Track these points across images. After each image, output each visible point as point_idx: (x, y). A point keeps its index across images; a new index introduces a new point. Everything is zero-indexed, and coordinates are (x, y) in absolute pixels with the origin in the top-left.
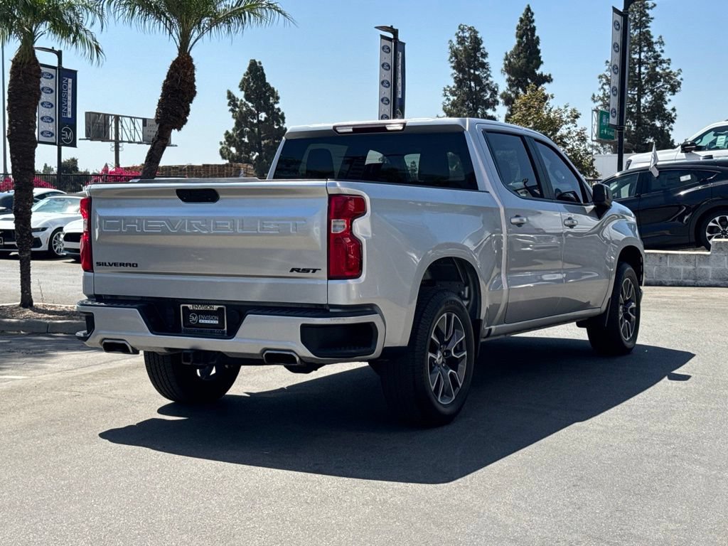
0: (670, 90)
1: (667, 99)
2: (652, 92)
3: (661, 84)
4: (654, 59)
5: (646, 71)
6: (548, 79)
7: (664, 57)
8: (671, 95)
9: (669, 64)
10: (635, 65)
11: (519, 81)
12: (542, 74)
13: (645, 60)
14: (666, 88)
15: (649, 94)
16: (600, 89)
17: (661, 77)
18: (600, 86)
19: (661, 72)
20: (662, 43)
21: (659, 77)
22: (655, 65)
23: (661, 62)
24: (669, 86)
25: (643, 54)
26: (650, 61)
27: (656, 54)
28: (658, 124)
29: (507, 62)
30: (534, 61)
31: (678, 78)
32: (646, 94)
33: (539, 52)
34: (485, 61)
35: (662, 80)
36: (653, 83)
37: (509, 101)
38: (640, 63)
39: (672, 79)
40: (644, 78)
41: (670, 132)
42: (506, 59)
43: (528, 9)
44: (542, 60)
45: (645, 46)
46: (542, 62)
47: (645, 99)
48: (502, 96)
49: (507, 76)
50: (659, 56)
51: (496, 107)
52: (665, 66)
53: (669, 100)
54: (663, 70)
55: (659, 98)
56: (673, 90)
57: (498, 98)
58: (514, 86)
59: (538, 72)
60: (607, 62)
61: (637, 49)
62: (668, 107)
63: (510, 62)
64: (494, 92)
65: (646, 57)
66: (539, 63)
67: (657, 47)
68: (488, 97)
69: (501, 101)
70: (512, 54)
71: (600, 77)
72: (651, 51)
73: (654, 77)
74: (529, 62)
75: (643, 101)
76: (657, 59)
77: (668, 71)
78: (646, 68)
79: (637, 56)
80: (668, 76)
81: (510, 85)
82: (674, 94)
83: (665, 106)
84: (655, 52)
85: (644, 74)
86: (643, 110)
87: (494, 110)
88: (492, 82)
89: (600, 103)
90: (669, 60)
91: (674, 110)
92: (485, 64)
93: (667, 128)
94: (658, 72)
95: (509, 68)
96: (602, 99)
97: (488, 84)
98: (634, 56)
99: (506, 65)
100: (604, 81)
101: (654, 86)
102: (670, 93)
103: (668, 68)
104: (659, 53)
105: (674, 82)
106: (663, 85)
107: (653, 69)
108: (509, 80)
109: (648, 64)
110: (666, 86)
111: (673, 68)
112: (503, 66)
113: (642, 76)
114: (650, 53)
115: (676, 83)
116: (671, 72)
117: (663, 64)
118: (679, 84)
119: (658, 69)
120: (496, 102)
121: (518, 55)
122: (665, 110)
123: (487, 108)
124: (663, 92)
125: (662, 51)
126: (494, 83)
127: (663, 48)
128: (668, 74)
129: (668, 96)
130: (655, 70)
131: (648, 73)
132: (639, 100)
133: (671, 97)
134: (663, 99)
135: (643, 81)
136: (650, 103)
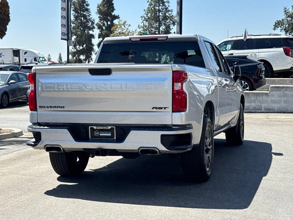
0: (172, 24)
1: (171, 28)
2: (165, 24)
3: (168, 21)
4: (166, 9)
5: (162, 15)
6: (117, 17)
7: (170, 9)
8: (173, 26)
9: (172, 12)
10: (157, 12)
11: (104, 18)
12: (115, 15)
13: (161, 10)
14: (171, 23)
15: (163, 25)
16: (142, 23)
17: (169, 18)
18: (142, 21)
19: (168, 15)
20: (168, 2)
21: (167, 18)
22: (166, 12)
23: (169, 11)
24: (172, 22)
25: (160, 7)
26: (163, 11)
27: (166, 7)
29: (98, 9)
30: (111, 9)
32: (162, 25)
33: (113, 4)
34: (88, 8)
35: (169, 19)
36: (165, 20)
37: (100, 27)
38: (159, 11)
39: (173, 19)
40: (161, 18)
42: (98, 7)
44: (115, 8)
45: (161, 3)
46: (115, 9)
47: (162, 27)
48: (96, 25)
49: (99, 15)
50: (168, 8)
51: (94, 30)
52: (170, 13)
53: (172, 28)
54: (169, 14)
55: (168, 28)
57: (95, 25)
58: (102, 20)
59: (113, 14)
60: (144, 10)
61: (158, 5)
63: (100, 9)
64: (93, 23)
65: (162, 9)
66: (113, 9)
67: (166, 4)
68: (90, 25)
69: (96, 27)
70: (100, 5)
71: (142, 17)
72: (164, 6)
73: (165, 18)
74: (108, 9)
75: (161, 29)
76: (167, 9)
77: (171, 15)
78: (162, 14)
79: (158, 8)
81: (100, 20)
82: (174, 26)
83: (171, 31)
84: (165, 6)
85: (161, 16)
86: (161, 32)
87: (93, 31)
88: (92, 18)
89: (142, 29)
90: (172, 10)
91: (174, 33)
92: (88, 9)
94: (167, 15)
95: (100, 12)
96: (143, 27)
97: (89, 19)
98: (156, 8)
99: (98, 10)
100: (143, 19)
101: (165, 22)
102: (173, 25)
103: (171, 14)
104: (167, 7)
105: (174, 20)
106: (170, 21)
107: (165, 14)
108: (99, 17)
109: (163, 12)
110: (170, 22)
112: (97, 11)
113: (160, 17)
114: (163, 7)
115: (175, 21)
116: (173, 15)
117: (169, 12)
119: (167, 14)
120: (94, 27)
121: (104, 6)
123: (90, 30)
124: (169, 25)
125: (169, 6)
126: (93, 18)
127: (169, 5)
128: (172, 17)
130: (166, 15)
131: (163, 16)
132: (159, 28)
133: (173, 27)
134: (170, 28)
135: (161, 19)
136: (164, 29)
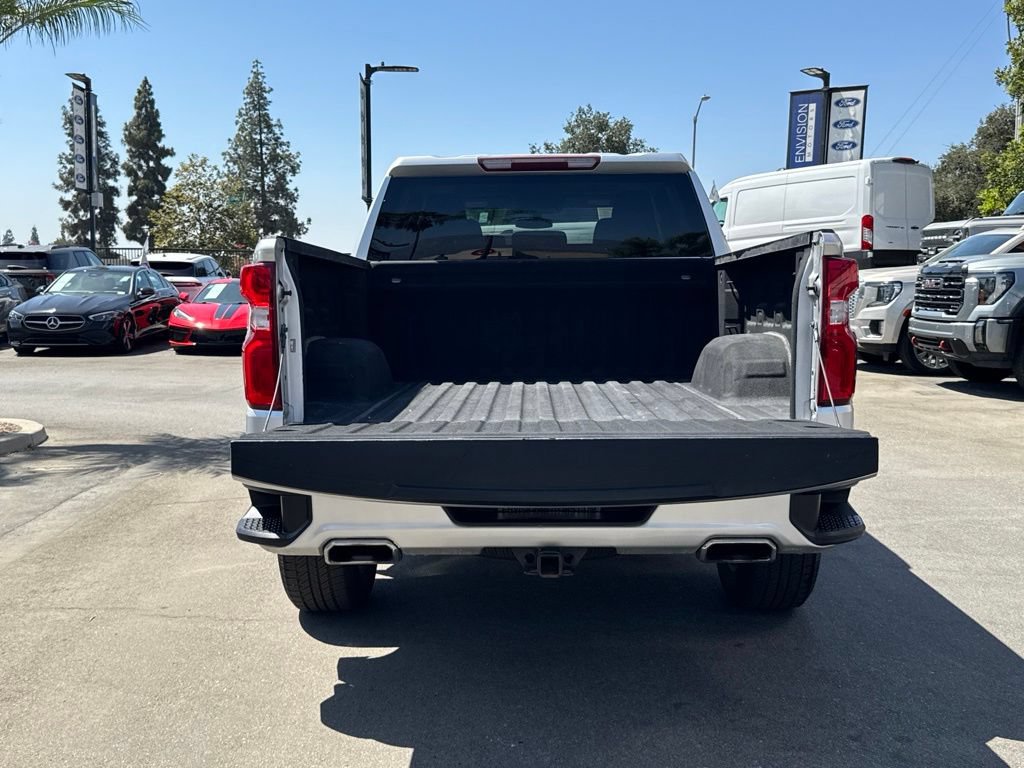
0: (290, 171)
1: (288, 179)
2: (275, 172)
3: (282, 165)
4: (275, 141)
5: (268, 152)
6: (170, 153)
7: (284, 139)
8: (291, 175)
9: (288, 147)
10: (256, 144)
11: (140, 153)
12: (164, 148)
13: (266, 141)
14: (287, 169)
15: (271, 173)
16: (224, 166)
17: (282, 158)
18: (225, 162)
19: (281, 153)
20: (280, 126)
21: (280, 158)
22: (276, 146)
23: (282, 144)
24: (289, 168)
25: (263, 136)
26: (271, 143)
27: (276, 137)
28: (282, 202)
29: (127, 133)
30: (156, 134)
31: (297, 161)
32: (269, 173)
33: (159, 125)
34: (103, 130)
35: (283, 161)
36: (275, 163)
37: (130, 172)
38: (262, 143)
39: (291, 161)
40: (266, 158)
41: (295, 211)
42: (126, 129)
43: (146, 82)
44: (163, 133)
45: (265, 128)
46: (164, 135)
47: (268, 178)
48: (123, 167)
49: (127, 147)
50: (279, 138)
51: (118, 177)
52: (285, 148)
53: (291, 181)
54: (283, 151)
55: (281, 178)
56: (294, 171)
57: (119, 168)
58: (136, 157)
59: (160, 145)
60: (229, 140)
61: (258, 130)
62: (290, 187)
63: (130, 133)
64: (115, 163)
65: (267, 139)
66: (160, 136)
67: (276, 130)
68: (108, 166)
69: (122, 171)
70: (131, 125)
71: (224, 154)
72: (270, 133)
73: (275, 158)
74: (150, 134)
75: (266, 180)
76: (277, 141)
77: (287, 153)
78: (267, 149)
79: (258, 137)
80: (288, 158)
81: (131, 156)
82: (294, 175)
83: (287, 186)
84: (274, 134)
85: (265, 154)
86: (267, 188)
87: (116, 181)
88: (111, 152)
89: (225, 179)
90: (288, 142)
91: (296, 190)
92: (103, 133)
93: (290, 206)
94: (279, 154)
95: (130, 139)
96: (227, 176)
97: (107, 154)
98: (254, 136)
99: (125, 135)
100: (228, 158)
101: (276, 166)
102: (290, 173)
103: (288, 150)
104: (279, 135)
105: (294, 164)
106: (284, 166)
107: (274, 150)
108: (129, 151)
109: (269, 145)
110: (286, 167)
111: (293, 151)
112: (123, 137)
113: (264, 157)
114: (270, 135)
115: (296, 165)
116: (290, 154)
117: (283, 146)
118: (299, 166)
119: (278, 151)
120: (117, 173)
121: (138, 127)
122: (287, 189)
123: (108, 178)
124: (285, 173)
125: (282, 134)
126: (114, 153)
127: (282, 131)
128: (288, 156)
129: (289, 177)
130: (276, 152)
131: (270, 153)
132: (262, 178)
133: (292, 178)
134: (285, 180)
135: (266, 161)
136: (273, 182)
